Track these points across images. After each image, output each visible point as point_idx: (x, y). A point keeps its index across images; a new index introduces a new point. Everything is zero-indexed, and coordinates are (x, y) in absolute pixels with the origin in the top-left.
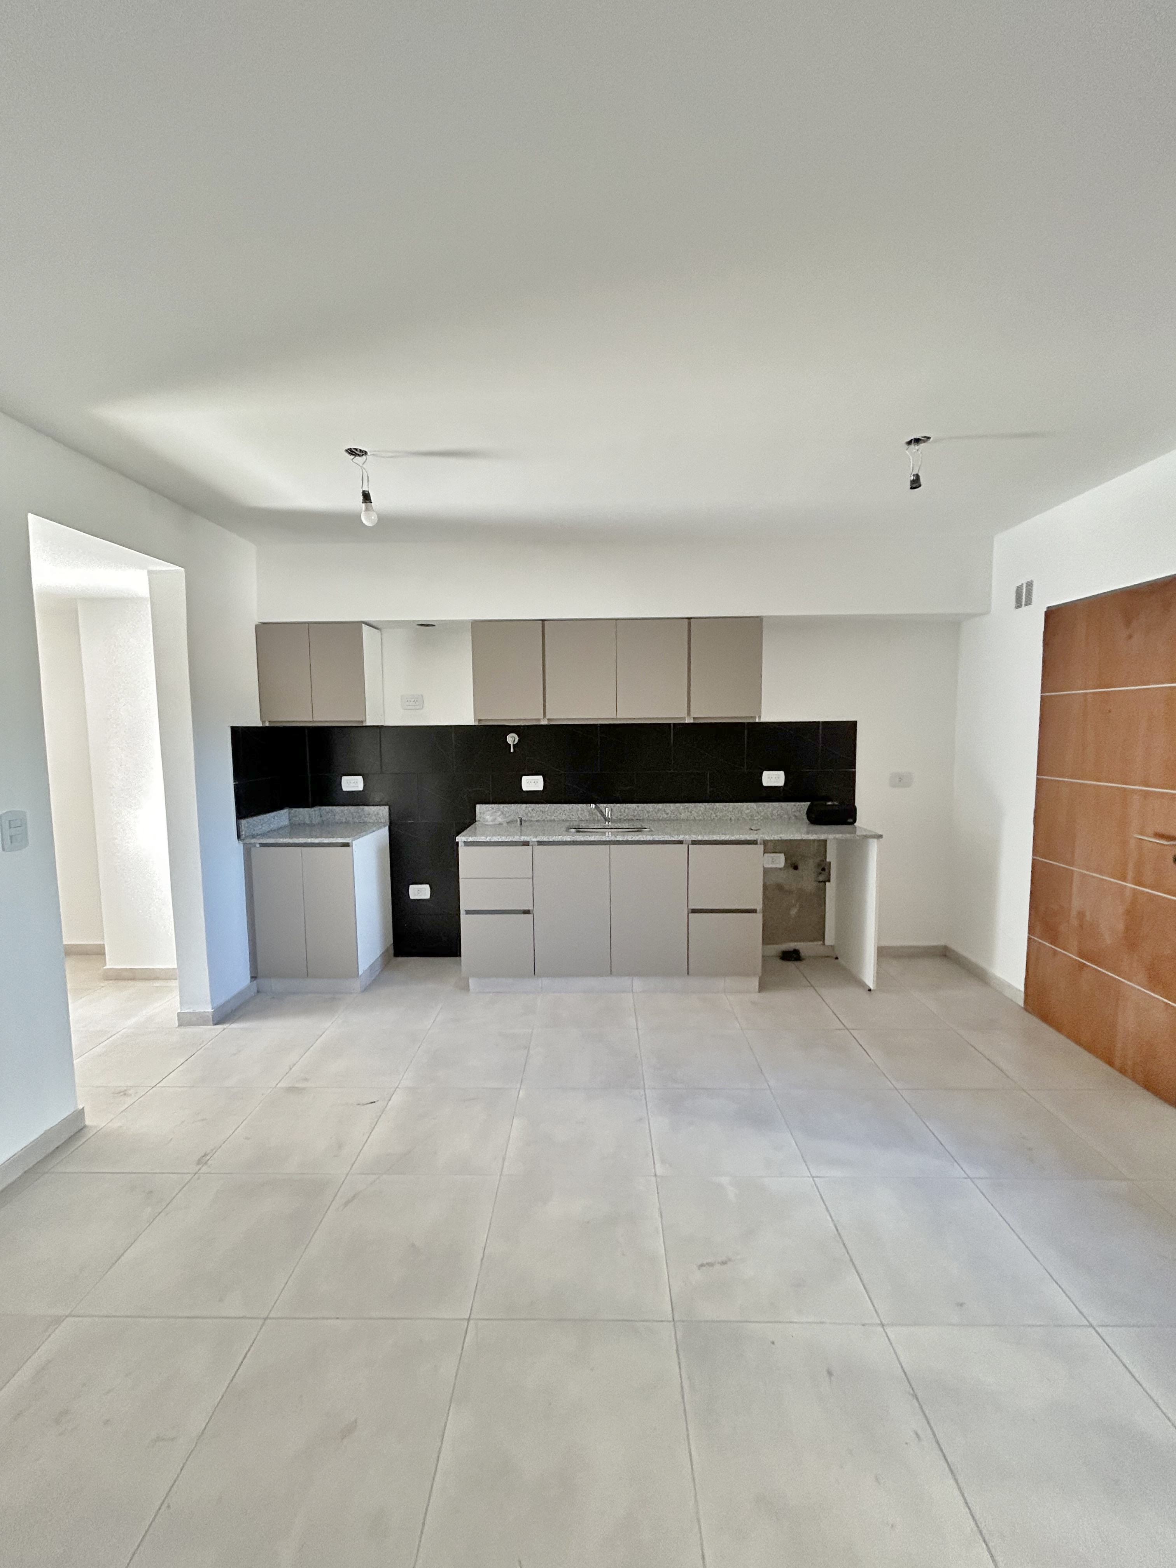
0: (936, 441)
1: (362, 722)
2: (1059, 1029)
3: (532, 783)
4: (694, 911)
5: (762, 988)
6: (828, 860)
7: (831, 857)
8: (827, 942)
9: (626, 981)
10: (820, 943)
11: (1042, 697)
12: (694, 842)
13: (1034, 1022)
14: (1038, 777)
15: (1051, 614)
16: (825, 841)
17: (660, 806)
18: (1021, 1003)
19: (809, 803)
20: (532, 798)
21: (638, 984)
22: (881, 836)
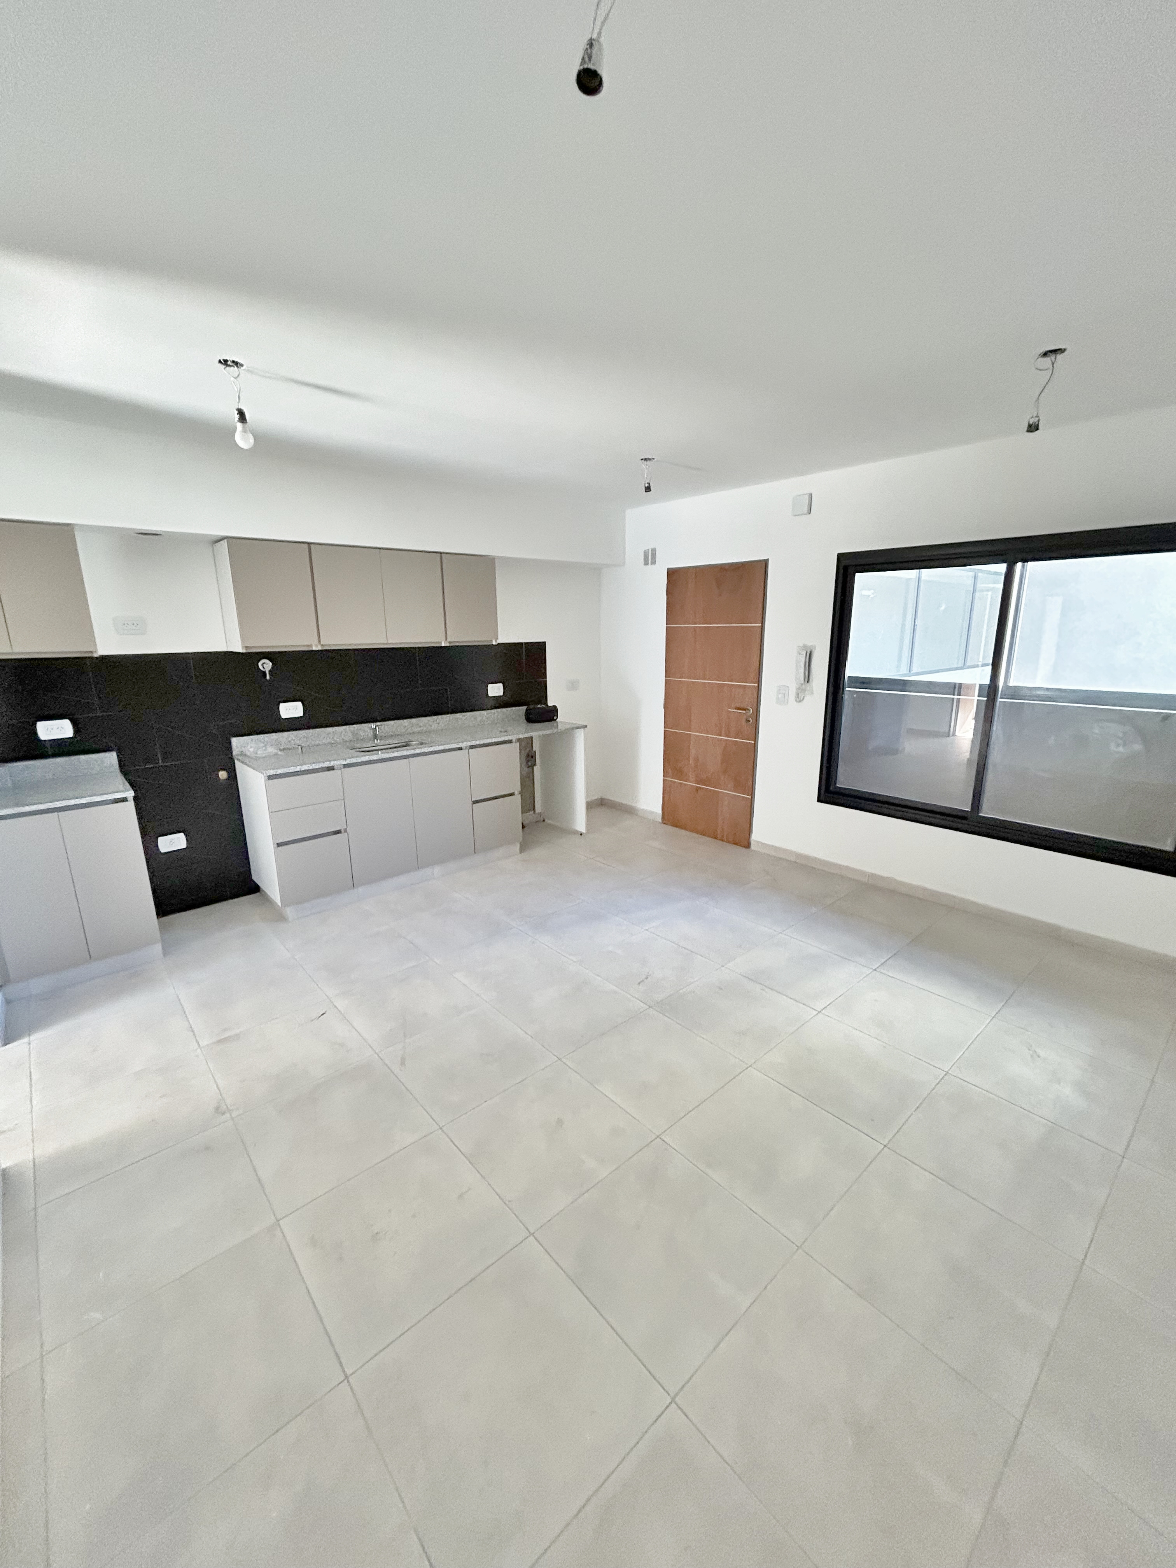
0: (657, 461)
1: (91, 652)
2: (685, 829)
3: (291, 710)
4: (475, 802)
5: (522, 850)
6: (534, 750)
7: (536, 747)
8: (537, 812)
9: (428, 871)
10: (531, 813)
11: (667, 628)
12: (472, 747)
13: (670, 829)
14: (666, 678)
15: (673, 575)
16: (532, 738)
18: (660, 820)
20: (293, 725)
21: (437, 870)
22: (586, 726)
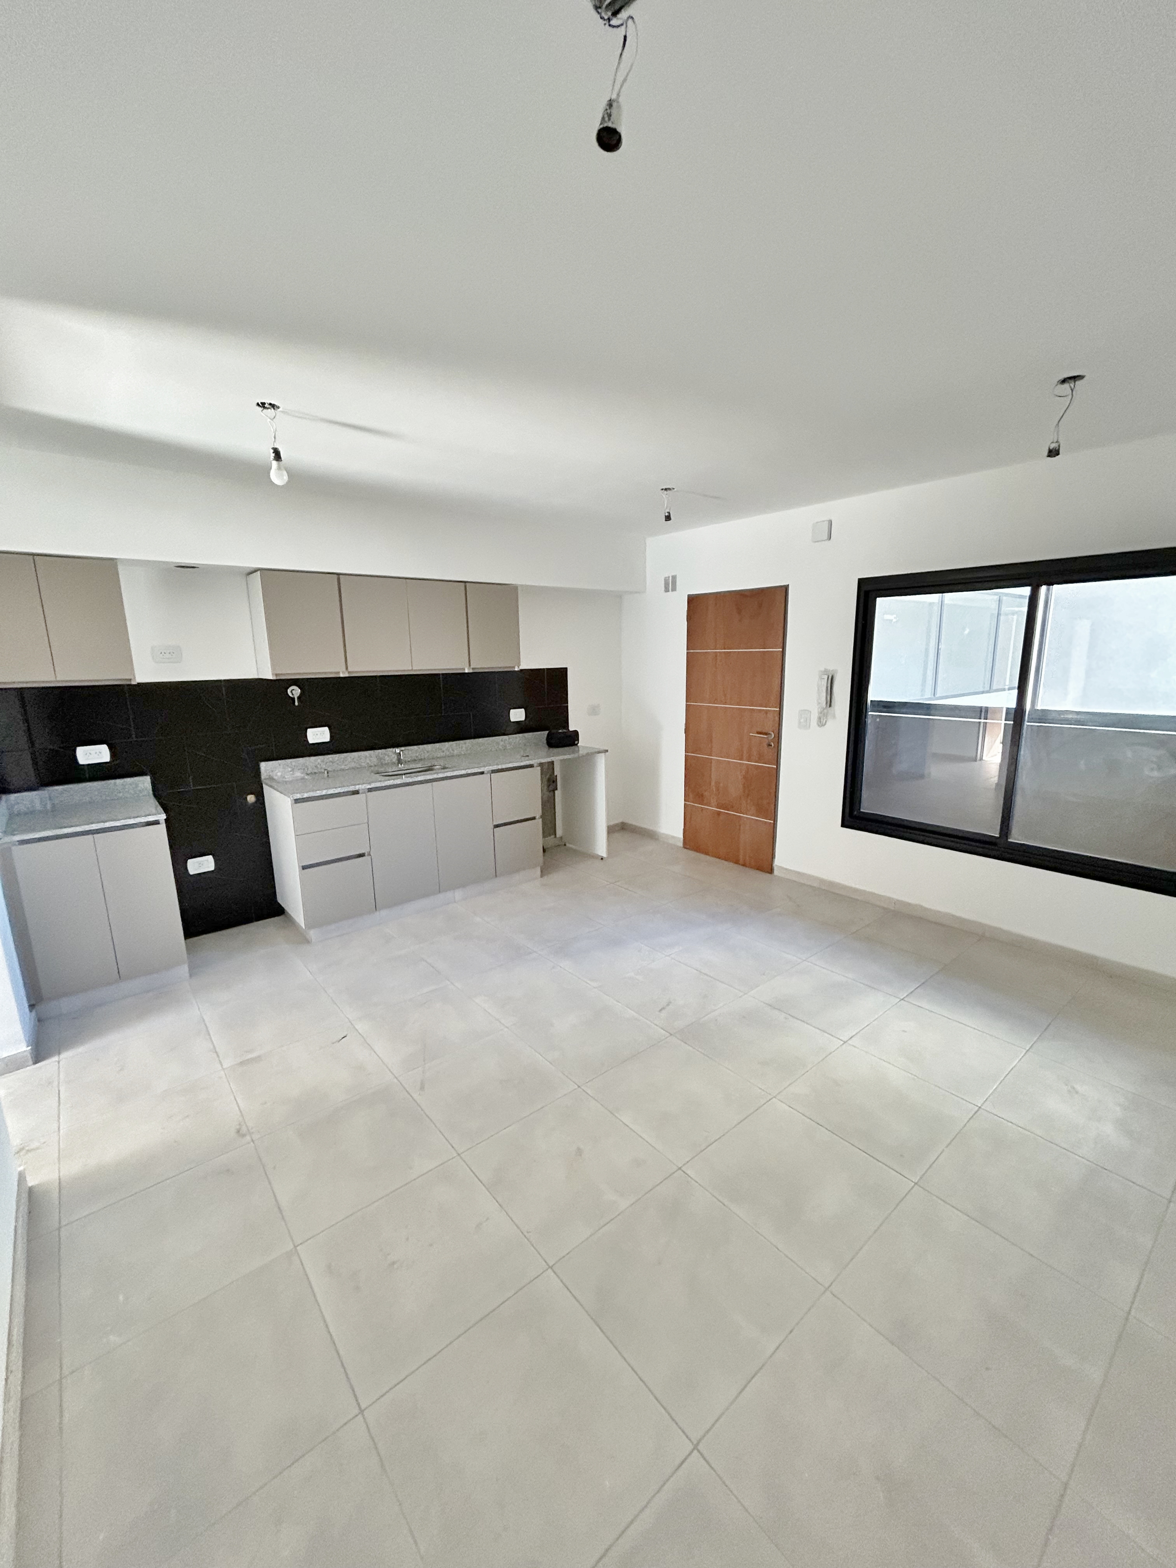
0: (677, 491)
1: (130, 680)
3: (318, 735)
4: (497, 826)
5: (542, 876)
6: (555, 775)
7: (557, 772)
8: (558, 836)
9: (449, 894)
10: (553, 836)
11: (687, 653)
12: (493, 771)
13: (692, 854)
14: (687, 703)
15: (693, 600)
16: (552, 763)
17: (437, 745)
18: (681, 844)
19: (548, 732)
20: (319, 750)
21: (458, 894)
22: (607, 751)
